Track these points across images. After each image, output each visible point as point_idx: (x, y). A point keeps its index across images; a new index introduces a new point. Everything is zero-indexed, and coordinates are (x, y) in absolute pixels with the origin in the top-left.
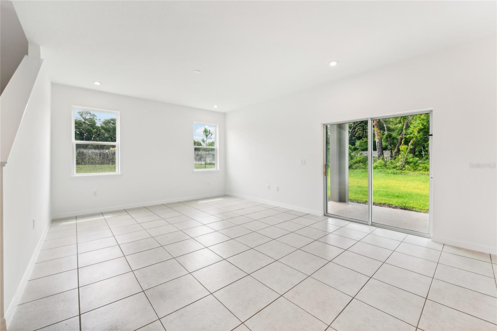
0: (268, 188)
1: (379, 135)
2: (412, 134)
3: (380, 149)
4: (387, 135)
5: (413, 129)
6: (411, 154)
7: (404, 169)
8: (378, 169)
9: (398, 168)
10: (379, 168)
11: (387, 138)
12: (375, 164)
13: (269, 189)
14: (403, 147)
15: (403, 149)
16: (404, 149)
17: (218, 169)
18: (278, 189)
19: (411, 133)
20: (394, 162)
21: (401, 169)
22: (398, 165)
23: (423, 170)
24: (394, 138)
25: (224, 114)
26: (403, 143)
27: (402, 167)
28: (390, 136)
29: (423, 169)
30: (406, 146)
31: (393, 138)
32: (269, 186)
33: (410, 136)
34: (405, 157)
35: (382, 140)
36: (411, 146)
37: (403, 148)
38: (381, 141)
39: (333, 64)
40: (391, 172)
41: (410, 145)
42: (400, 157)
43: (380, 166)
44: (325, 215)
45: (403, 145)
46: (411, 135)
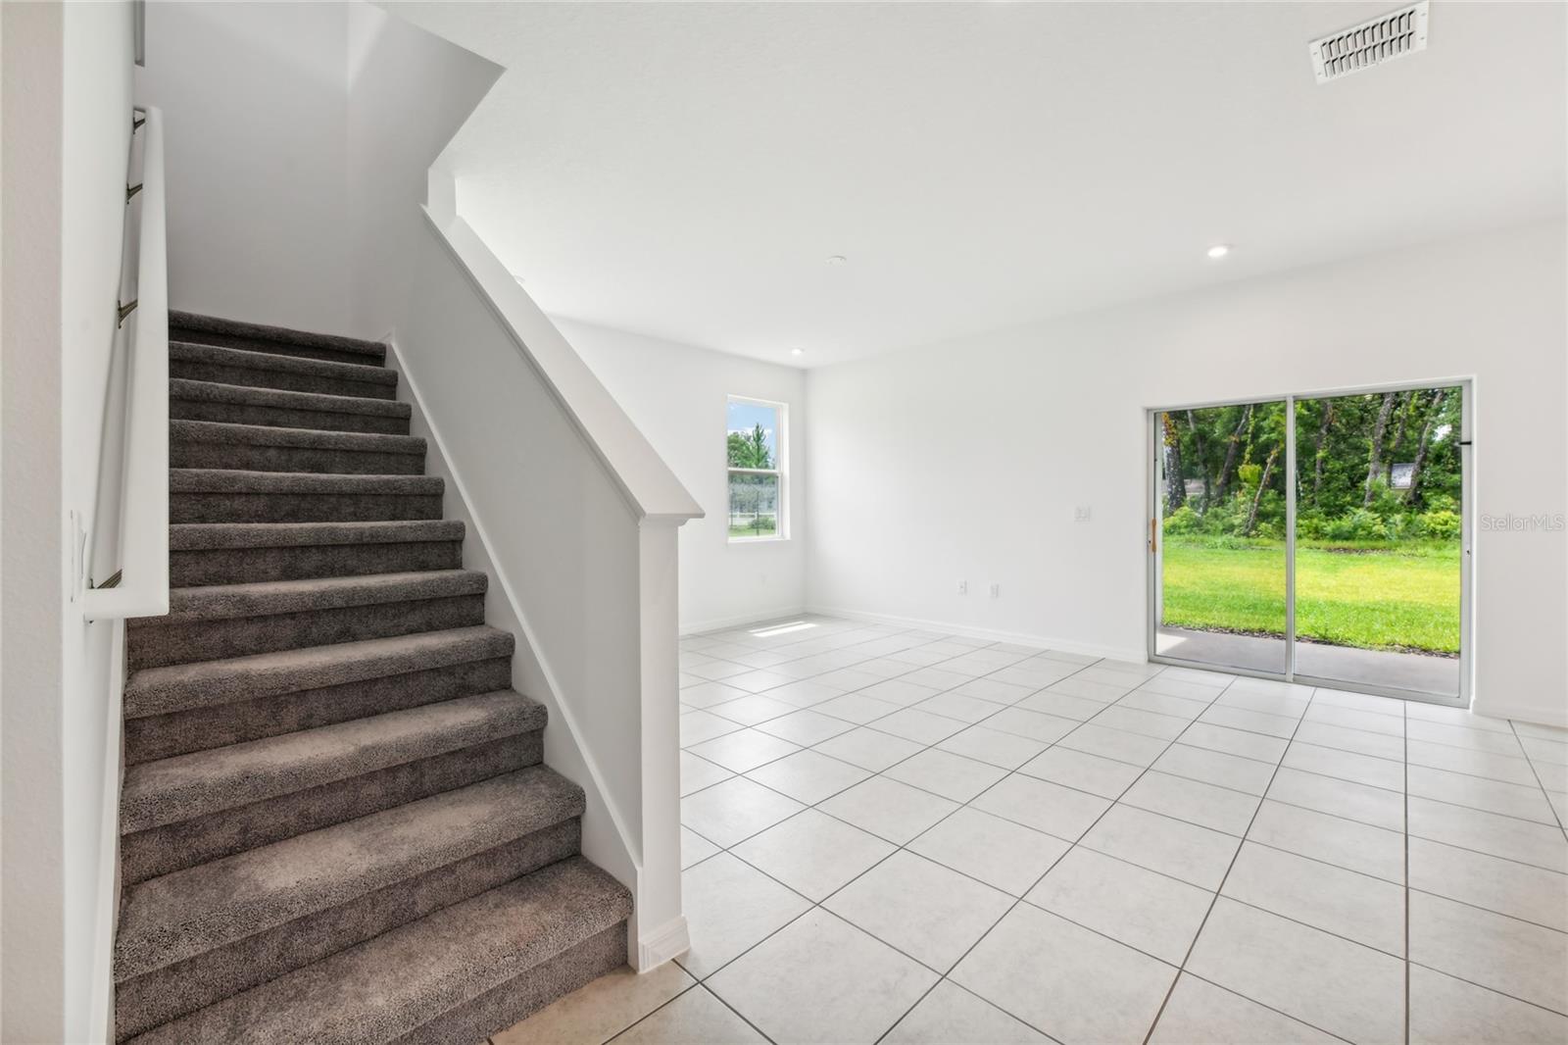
0: (963, 590)
1: (1173, 433)
2: (1276, 433)
3: (1174, 476)
4: (1195, 434)
5: (1276, 418)
6: (1273, 491)
7: (1253, 532)
8: (1180, 534)
9: (1236, 531)
10: (1182, 530)
11: (1193, 442)
12: (1172, 520)
13: (966, 591)
14: (1247, 470)
15: (1249, 476)
16: (1252, 474)
17: (788, 536)
18: (996, 591)
19: (1273, 430)
20: (1224, 514)
21: (1247, 535)
22: (1236, 522)
23: (1310, 535)
24: (1215, 444)
25: (804, 373)
26: (1247, 456)
27: (1247, 527)
28: (1202, 436)
29: (1310, 532)
30: (1258, 467)
31: (1212, 441)
32: (966, 583)
33: (1268, 439)
34: (1257, 497)
35: (1182, 448)
36: (1273, 467)
37: (1248, 473)
38: (1179, 452)
39: (1218, 252)
40: (1224, 543)
41: (1272, 464)
42: (1240, 498)
43: (1186, 527)
44: (1150, 661)
45: (1247, 463)
46: (1272, 435)
